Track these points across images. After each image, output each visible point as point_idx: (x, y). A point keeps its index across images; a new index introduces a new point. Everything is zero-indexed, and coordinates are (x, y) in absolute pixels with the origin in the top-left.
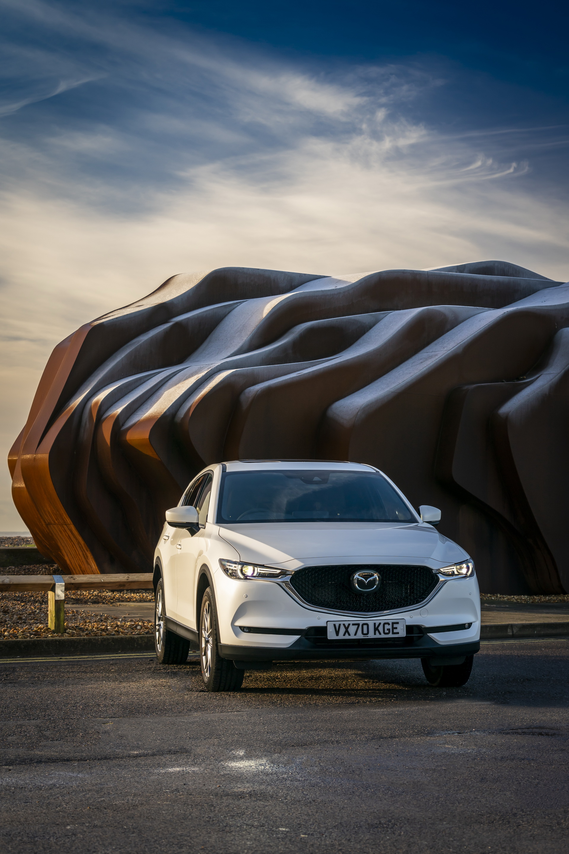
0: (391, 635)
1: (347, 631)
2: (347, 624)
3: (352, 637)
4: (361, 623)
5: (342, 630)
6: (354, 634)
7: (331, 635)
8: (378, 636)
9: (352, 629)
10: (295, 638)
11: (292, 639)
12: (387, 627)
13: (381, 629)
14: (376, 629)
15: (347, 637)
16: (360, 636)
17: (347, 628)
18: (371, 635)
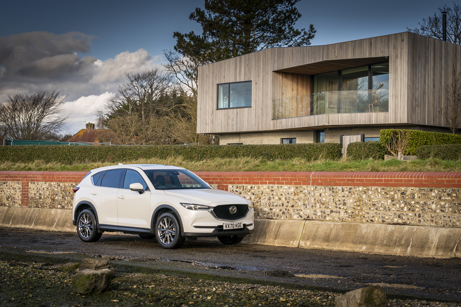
0: (240, 228)
2: (229, 224)
3: (230, 228)
4: (232, 224)
5: (228, 226)
7: (224, 228)
8: (237, 228)
9: (230, 226)
10: (213, 229)
12: (239, 225)
13: (237, 225)
16: (232, 228)
18: (235, 228)
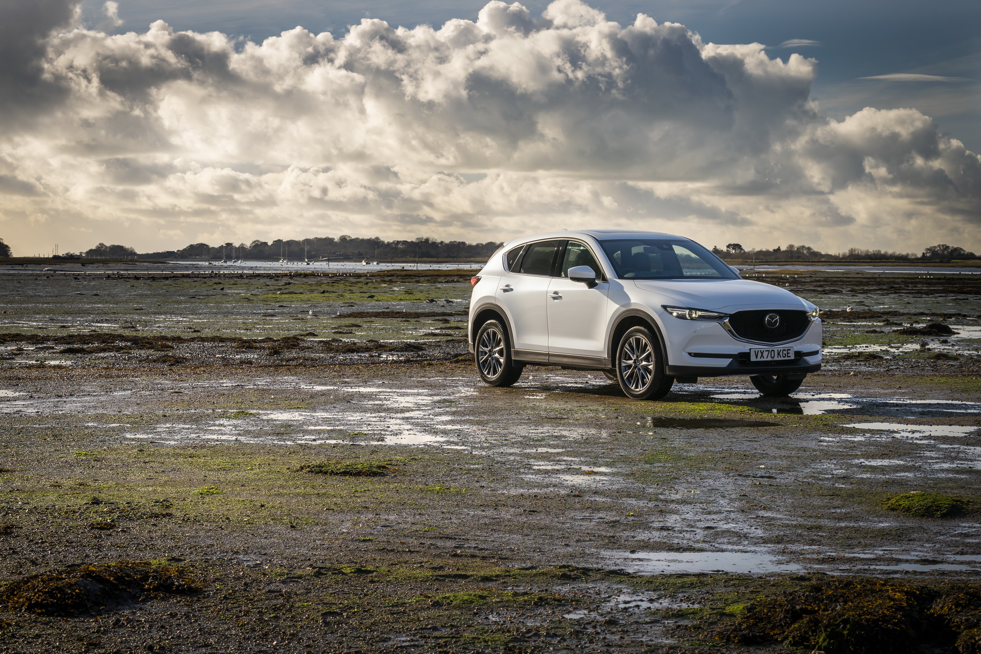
0: (786, 358)
1: (762, 355)
2: (762, 351)
3: (765, 359)
4: (770, 350)
5: (760, 355)
6: (767, 358)
7: (753, 359)
8: (779, 359)
9: (765, 354)
10: (730, 360)
11: (728, 361)
12: (785, 352)
13: (781, 353)
14: (779, 354)
15: (762, 359)
16: (769, 359)
17: (762, 353)
18: (776, 358)
